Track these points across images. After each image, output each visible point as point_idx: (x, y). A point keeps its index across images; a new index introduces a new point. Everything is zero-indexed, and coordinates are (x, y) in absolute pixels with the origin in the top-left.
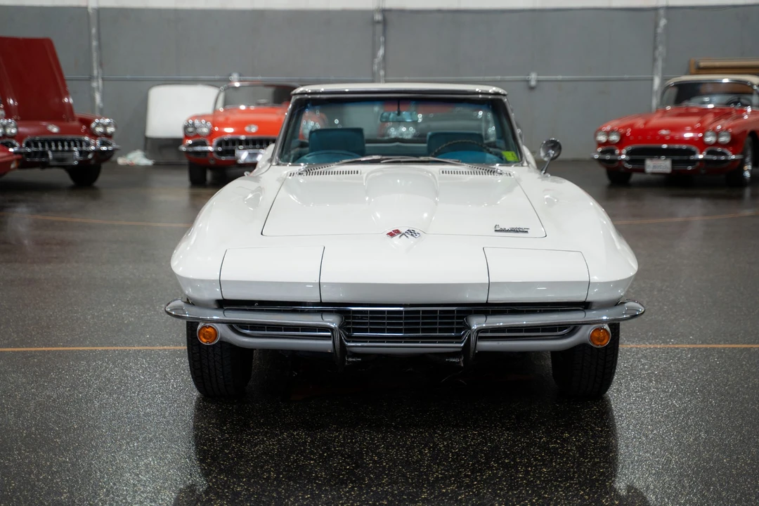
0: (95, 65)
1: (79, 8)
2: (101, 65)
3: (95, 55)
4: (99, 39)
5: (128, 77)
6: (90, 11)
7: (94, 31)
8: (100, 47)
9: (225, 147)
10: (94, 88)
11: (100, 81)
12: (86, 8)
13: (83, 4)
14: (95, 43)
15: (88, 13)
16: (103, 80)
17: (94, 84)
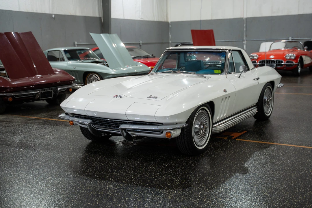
0: (244, 36)
2: (246, 36)
3: (245, 33)
4: (246, 28)
5: (254, 40)
6: (244, 19)
7: (245, 25)
8: (246, 30)
9: (262, 63)
10: (243, 44)
11: (246, 42)
12: (243, 18)
13: (242, 17)
14: (245, 29)
15: (243, 20)
16: (247, 41)
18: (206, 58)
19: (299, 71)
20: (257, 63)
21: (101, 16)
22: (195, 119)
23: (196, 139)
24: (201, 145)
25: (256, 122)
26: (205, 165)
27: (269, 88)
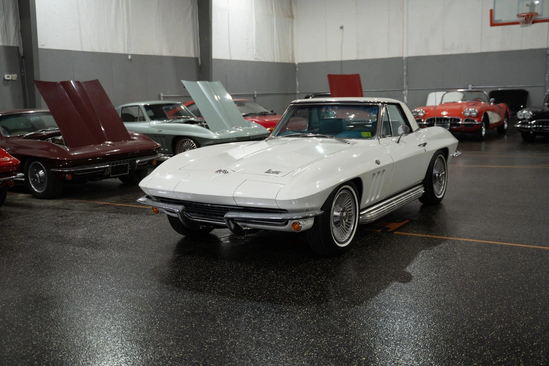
0: (405, 83)
1: (399, 58)
2: (407, 83)
3: (405, 79)
4: (407, 72)
6: (404, 59)
7: (405, 68)
8: (407, 75)
9: (430, 123)
10: (404, 94)
11: (407, 91)
12: (402, 57)
13: (401, 56)
14: (405, 74)
17: (404, 93)
18: (350, 115)
19: (484, 133)
20: (424, 122)
21: (198, 55)
22: (334, 203)
23: (336, 232)
24: (343, 241)
25: (422, 207)
26: (350, 271)
27: (440, 157)
